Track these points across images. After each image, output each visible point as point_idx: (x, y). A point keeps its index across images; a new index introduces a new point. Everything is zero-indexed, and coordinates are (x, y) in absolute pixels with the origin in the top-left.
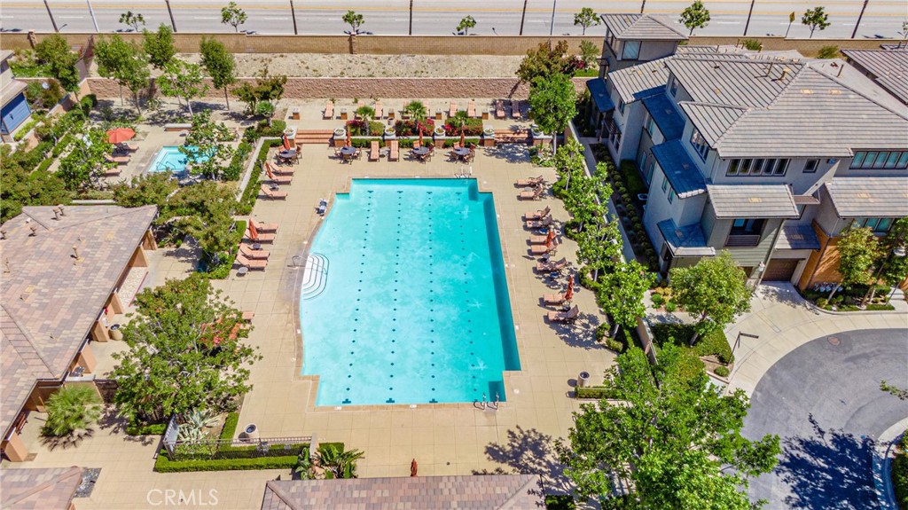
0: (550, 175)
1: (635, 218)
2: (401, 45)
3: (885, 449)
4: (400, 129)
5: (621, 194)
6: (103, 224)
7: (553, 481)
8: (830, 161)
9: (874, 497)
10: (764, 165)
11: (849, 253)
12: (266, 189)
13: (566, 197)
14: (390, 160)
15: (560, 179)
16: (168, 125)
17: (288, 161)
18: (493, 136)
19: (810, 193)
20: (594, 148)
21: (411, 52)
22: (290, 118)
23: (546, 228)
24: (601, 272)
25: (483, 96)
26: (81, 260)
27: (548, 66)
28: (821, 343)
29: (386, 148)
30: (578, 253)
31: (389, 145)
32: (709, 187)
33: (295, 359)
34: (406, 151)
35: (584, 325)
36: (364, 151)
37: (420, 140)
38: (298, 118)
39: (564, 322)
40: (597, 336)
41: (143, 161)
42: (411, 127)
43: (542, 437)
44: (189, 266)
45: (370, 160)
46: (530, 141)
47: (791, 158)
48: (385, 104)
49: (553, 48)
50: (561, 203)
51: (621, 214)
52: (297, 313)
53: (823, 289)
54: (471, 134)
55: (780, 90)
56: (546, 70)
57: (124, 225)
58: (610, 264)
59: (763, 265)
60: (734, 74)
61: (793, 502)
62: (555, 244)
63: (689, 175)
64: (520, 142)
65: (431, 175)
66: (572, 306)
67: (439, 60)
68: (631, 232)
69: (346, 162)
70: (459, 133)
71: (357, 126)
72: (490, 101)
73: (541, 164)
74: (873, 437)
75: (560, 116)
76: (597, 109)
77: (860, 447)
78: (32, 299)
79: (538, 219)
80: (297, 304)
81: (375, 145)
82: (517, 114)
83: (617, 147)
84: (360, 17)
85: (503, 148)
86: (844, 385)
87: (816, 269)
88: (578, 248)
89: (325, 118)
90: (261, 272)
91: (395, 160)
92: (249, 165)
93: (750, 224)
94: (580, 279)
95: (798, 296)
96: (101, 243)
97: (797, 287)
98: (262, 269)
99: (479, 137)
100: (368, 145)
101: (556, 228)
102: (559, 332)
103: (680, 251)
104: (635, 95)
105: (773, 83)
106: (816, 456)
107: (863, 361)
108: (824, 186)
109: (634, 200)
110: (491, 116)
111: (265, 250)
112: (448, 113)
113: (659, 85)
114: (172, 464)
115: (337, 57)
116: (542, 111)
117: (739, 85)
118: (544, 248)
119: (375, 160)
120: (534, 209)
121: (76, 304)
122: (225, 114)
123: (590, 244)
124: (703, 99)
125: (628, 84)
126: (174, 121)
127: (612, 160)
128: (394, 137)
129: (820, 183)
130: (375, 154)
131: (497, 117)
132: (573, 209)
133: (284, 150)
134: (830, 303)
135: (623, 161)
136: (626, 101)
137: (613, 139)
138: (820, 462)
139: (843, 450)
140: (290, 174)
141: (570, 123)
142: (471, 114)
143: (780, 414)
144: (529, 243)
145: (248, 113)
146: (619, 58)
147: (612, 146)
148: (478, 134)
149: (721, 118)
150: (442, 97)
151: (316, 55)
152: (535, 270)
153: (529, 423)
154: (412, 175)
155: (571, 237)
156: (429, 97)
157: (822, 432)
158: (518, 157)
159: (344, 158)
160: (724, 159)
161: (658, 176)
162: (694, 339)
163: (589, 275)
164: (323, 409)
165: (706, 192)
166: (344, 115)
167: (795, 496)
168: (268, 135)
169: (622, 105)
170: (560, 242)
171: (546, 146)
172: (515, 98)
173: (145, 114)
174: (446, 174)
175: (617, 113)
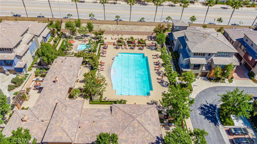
0: (160, 53)
1: (176, 63)
2: (128, 23)
3: (219, 106)
4: (128, 42)
5: (174, 58)
6: (74, 61)
7: (158, 108)
8: (213, 54)
9: (215, 114)
10: (200, 54)
11: (216, 71)
12: (102, 54)
13: (163, 58)
14: (126, 49)
15: (162, 54)
16: (79, 40)
17: (105, 49)
18: (148, 45)
19: (209, 60)
20: (169, 48)
21: (130, 25)
22: (105, 39)
23: (158, 64)
24: (169, 73)
25: (145, 35)
26: (72, 67)
27: (160, 30)
28: (210, 88)
29: (125, 46)
30: (164, 70)
31: (126, 46)
32: (190, 58)
33: (111, 87)
34: (129, 47)
35: (165, 83)
36: (121, 47)
37: (133, 45)
38: (106, 39)
39: (161, 82)
40: (168, 85)
41: (76, 47)
42: (130, 42)
43: (157, 102)
44: (89, 69)
45: (122, 49)
46: (156, 46)
47: (206, 53)
48: (125, 36)
49: (161, 26)
50: (162, 59)
51: (174, 62)
52: (111, 79)
53: (212, 78)
54: (143, 44)
55: (205, 39)
56: (160, 31)
57: (78, 61)
58: (171, 72)
59: (200, 73)
60: (197, 35)
61: (200, 114)
62: (160, 68)
63: (187, 55)
64: (153, 46)
65: (135, 52)
66: (163, 80)
67: (136, 27)
68: (175, 66)
69: (117, 49)
70: (141, 44)
71: (119, 41)
72: (147, 36)
73: (158, 51)
74: (217, 104)
75: (162, 41)
76: (170, 39)
77: (214, 106)
78: (66, 74)
79: (157, 62)
80: (110, 77)
81: (123, 46)
82: (153, 40)
83: (174, 48)
84: (119, 17)
85: (150, 47)
86: (213, 96)
87: (211, 74)
88: (165, 69)
89: (112, 39)
90: (103, 71)
91: (127, 49)
92: (98, 49)
93: (198, 65)
94: (165, 75)
95: (207, 79)
96: (75, 64)
97: (207, 78)
98: (103, 70)
99: (145, 45)
100: (122, 46)
101: (160, 64)
102: (160, 84)
103: (184, 70)
104: (178, 38)
105: (204, 38)
106: (206, 107)
107: (218, 92)
108: (212, 59)
109: (177, 59)
110: (147, 40)
111: (103, 67)
112: (138, 39)
113: (183, 36)
114: (93, 103)
115: (114, 25)
116: (158, 40)
117: (197, 38)
118: (158, 68)
119: (123, 49)
120: (156, 60)
121: (73, 75)
122: (91, 37)
123: (167, 68)
124: (190, 41)
125: (177, 35)
126: (80, 39)
127: (173, 51)
128: (127, 44)
129: (211, 58)
130: (123, 48)
131: (148, 40)
132: (164, 61)
133: (104, 46)
134: (213, 81)
135: (175, 51)
136: (176, 39)
137: (173, 46)
138: (206, 108)
139: (211, 106)
140: (106, 51)
141: (164, 43)
142: (143, 39)
143: (200, 100)
144: (155, 67)
145: (95, 37)
146: (175, 30)
147: (173, 48)
148: (145, 44)
149: (193, 45)
150: (136, 35)
151: (109, 25)
152: (156, 73)
153: (154, 99)
154: (131, 52)
155: (163, 66)
156: (134, 35)
157: (208, 103)
158: (153, 49)
159: (117, 48)
160: (193, 53)
161: (181, 55)
162: (186, 86)
163: (167, 74)
164: (117, 95)
165: (189, 59)
166: (116, 39)
167: (201, 113)
168: (101, 43)
169: (175, 40)
170: (161, 67)
171: (159, 47)
172: (152, 36)
173: (74, 37)
174: (138, 52)
175: (174, 41)
